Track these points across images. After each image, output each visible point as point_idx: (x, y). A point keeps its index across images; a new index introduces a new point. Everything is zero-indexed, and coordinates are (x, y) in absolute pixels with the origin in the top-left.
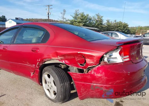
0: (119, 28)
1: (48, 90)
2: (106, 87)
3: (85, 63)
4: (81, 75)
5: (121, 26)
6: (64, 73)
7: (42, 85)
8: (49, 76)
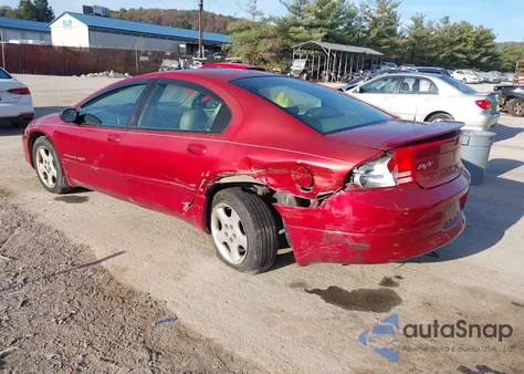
0: (457, 48)
1: (225, 243)
2: (354, 239)
3: (312, 185)
4: (302, 211)
5: (465, 40)
6: (263, 206)
7: (209, 232)
8: (228, 212)
